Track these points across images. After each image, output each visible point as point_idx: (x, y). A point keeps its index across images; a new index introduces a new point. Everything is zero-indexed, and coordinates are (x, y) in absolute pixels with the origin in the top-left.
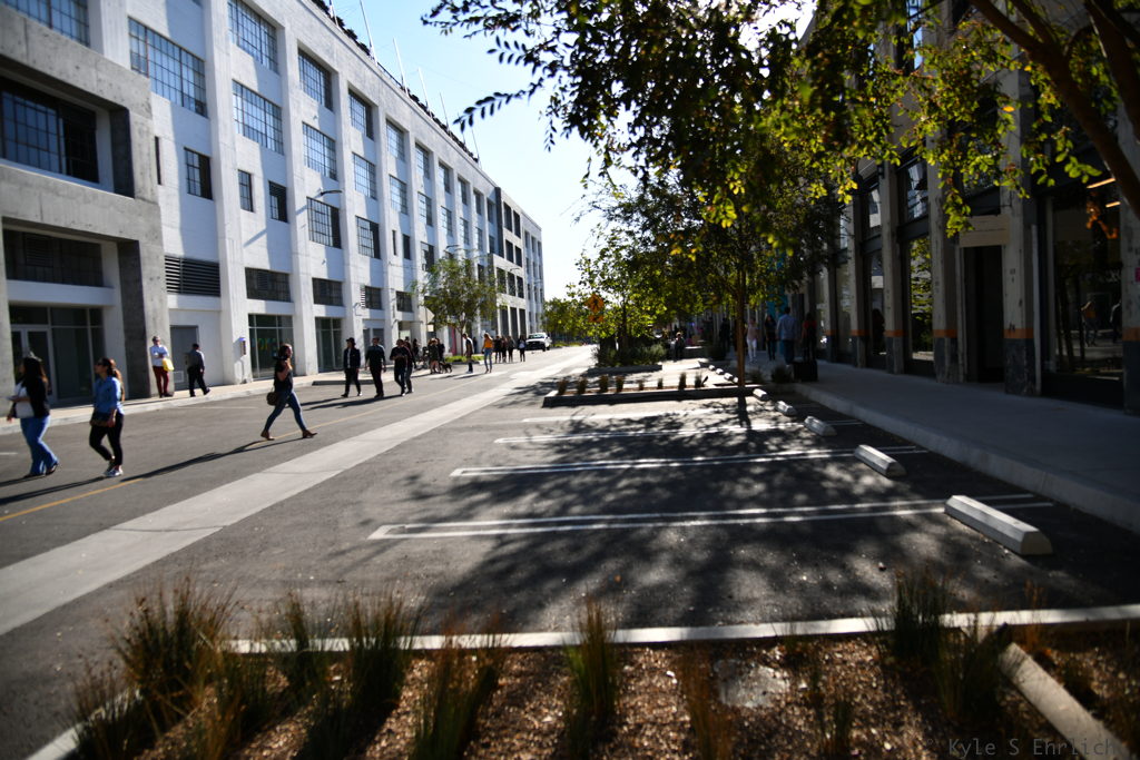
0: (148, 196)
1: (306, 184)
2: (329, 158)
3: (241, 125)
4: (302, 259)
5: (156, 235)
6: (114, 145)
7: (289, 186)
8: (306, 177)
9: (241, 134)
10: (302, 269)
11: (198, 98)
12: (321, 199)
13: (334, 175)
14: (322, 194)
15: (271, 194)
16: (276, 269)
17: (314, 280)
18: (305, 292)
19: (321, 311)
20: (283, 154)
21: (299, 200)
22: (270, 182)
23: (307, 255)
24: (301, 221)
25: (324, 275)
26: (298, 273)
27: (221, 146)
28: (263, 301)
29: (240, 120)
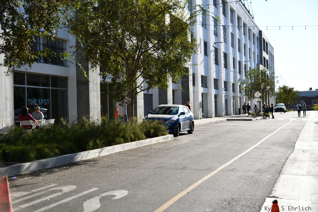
1: (212, 40)
7: (208, 42)
10: (212, 75)
14: (215, 44)
15: (204, 46)
16: (205, 75)
17: (214, 79)
18: (212, 84)
19: (214, 91)
20: (206, 29)
21: (211, 47)
22: (204, 41)
23: (212, 69)
24: (212, 55)
28: (203, 88)
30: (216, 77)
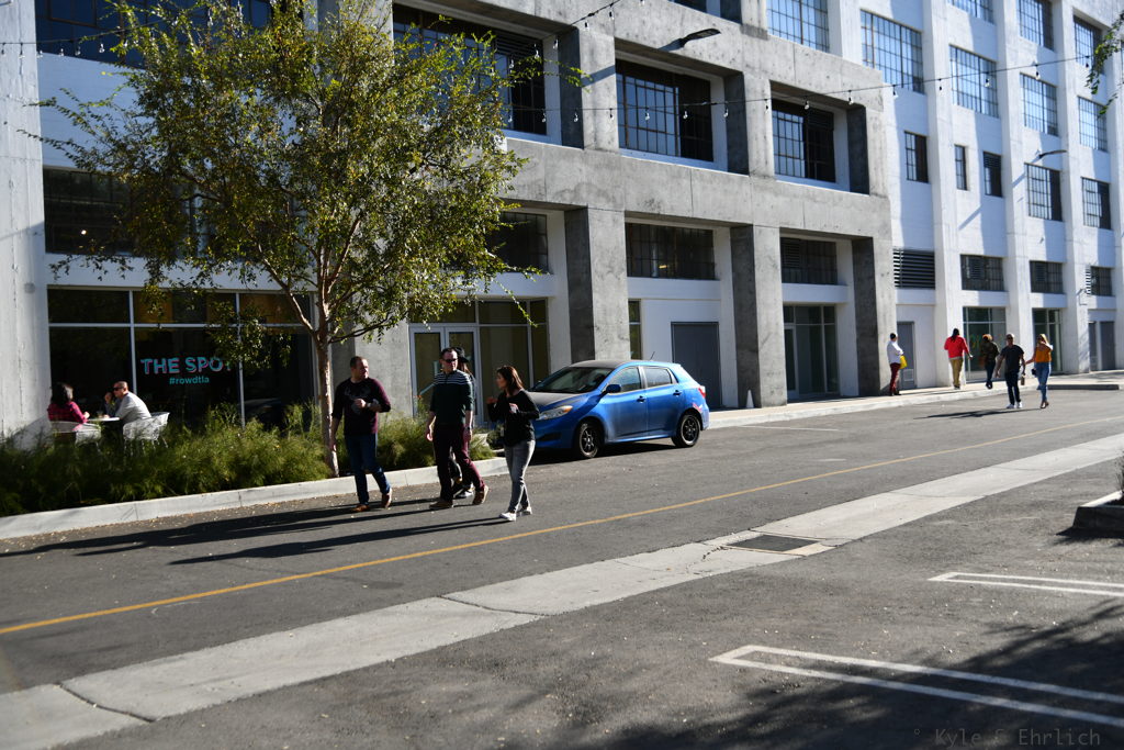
0: (880, 191)
1: (1024, 147)
2: (1049, 110)
3: (955, 93)
4: (1018, 239)
5: (886, 229)
6: (851, 144)
7: (1004, 154)
8: (1024, 139)
9: (956, 104)
10: (1018, 252)
11: (916, 75)
12: (1040, 163)
13: (1054, 130)
14: (1041, 156)
15: (985, 166)
16: (990, 254)
17: (1031, 262)
18: (1021, 278)
19: (1038, 300)
20: (998, 117)
21: (1016, 168)
22: (985, 153)
23: (1025, 234)
24: (1019, 193)
25: (1042, 257)
26: (1015, 256)
27: (939, 122)
28: (976, 292)
29: (955, 88)
30: (1048, 256)
